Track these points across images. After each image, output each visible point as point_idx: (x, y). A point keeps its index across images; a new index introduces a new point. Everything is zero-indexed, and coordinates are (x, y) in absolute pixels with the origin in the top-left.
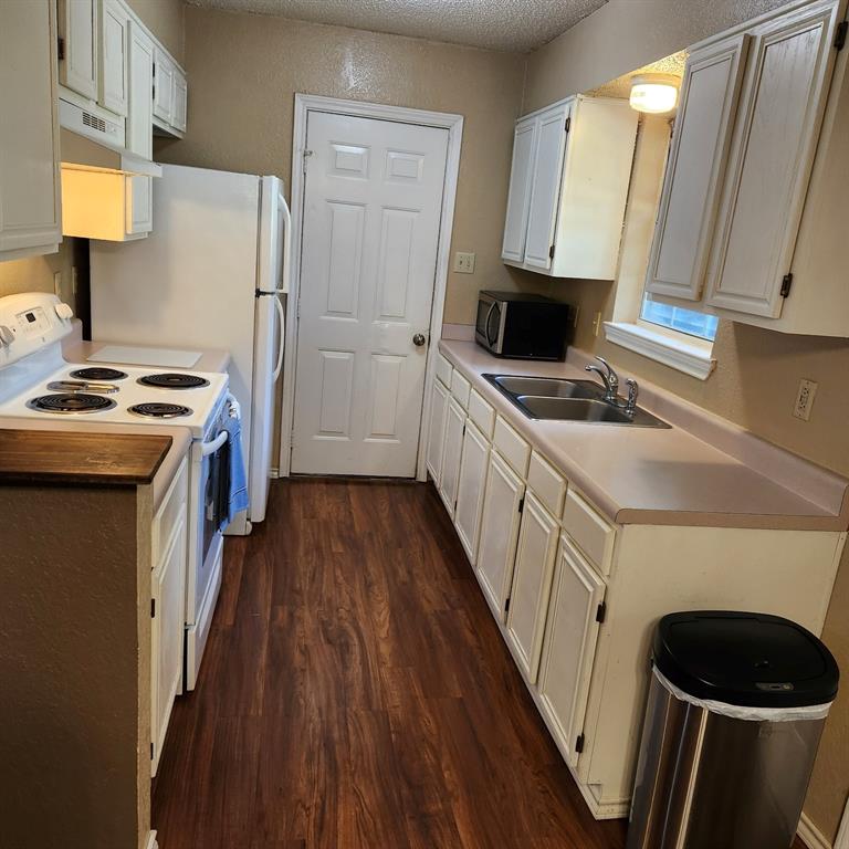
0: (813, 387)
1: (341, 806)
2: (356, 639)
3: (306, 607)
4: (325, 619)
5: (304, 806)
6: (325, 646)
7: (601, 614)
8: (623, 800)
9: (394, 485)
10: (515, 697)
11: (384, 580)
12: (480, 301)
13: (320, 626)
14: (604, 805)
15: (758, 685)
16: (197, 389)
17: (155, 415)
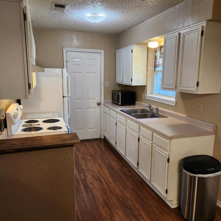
0: (202, 105)
1: (115, 217)
2: (102, 178)
3: (87, 173)
4: (93, 175)
5: (106, 218)
6: (96, 181)
7: (168, 161)
8: (177, 203)
9: (96, 140)
10: (144, 185)
11: (103, 163)
12: (112, 93)
13: (93, 177)
14: (174, 204)
15: (208, 169)
16: (58, 122)
17: (54, 129)
